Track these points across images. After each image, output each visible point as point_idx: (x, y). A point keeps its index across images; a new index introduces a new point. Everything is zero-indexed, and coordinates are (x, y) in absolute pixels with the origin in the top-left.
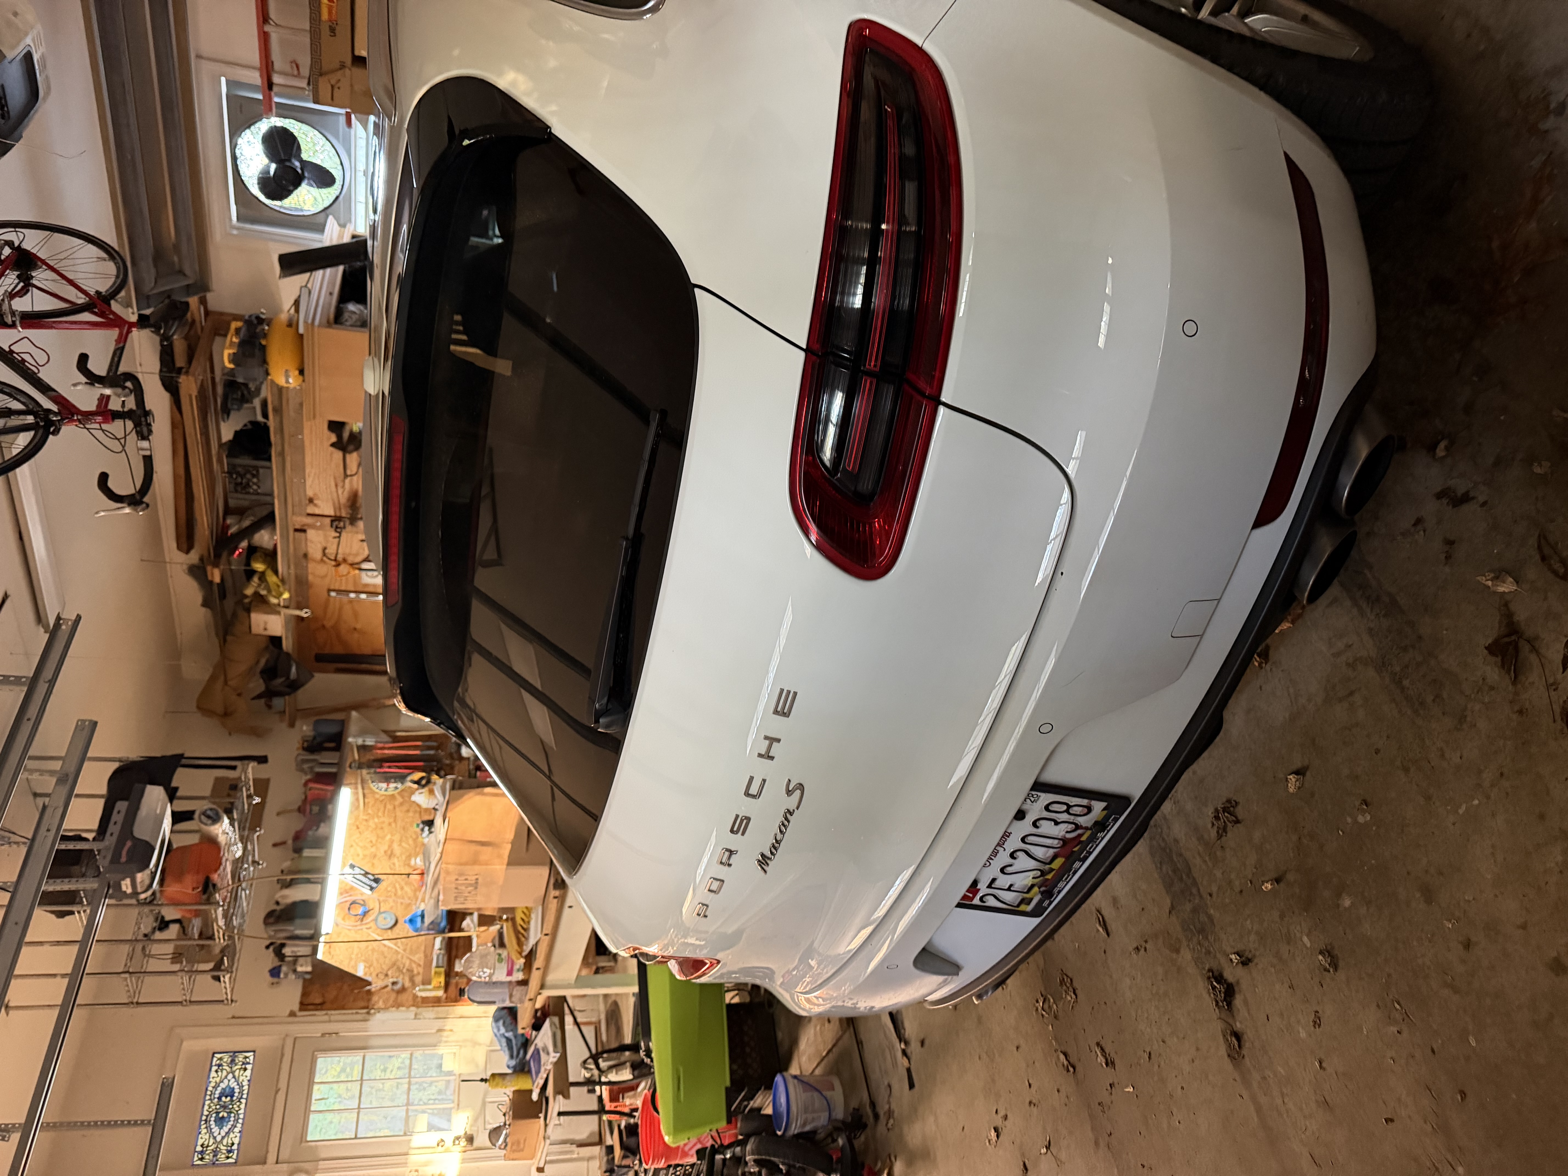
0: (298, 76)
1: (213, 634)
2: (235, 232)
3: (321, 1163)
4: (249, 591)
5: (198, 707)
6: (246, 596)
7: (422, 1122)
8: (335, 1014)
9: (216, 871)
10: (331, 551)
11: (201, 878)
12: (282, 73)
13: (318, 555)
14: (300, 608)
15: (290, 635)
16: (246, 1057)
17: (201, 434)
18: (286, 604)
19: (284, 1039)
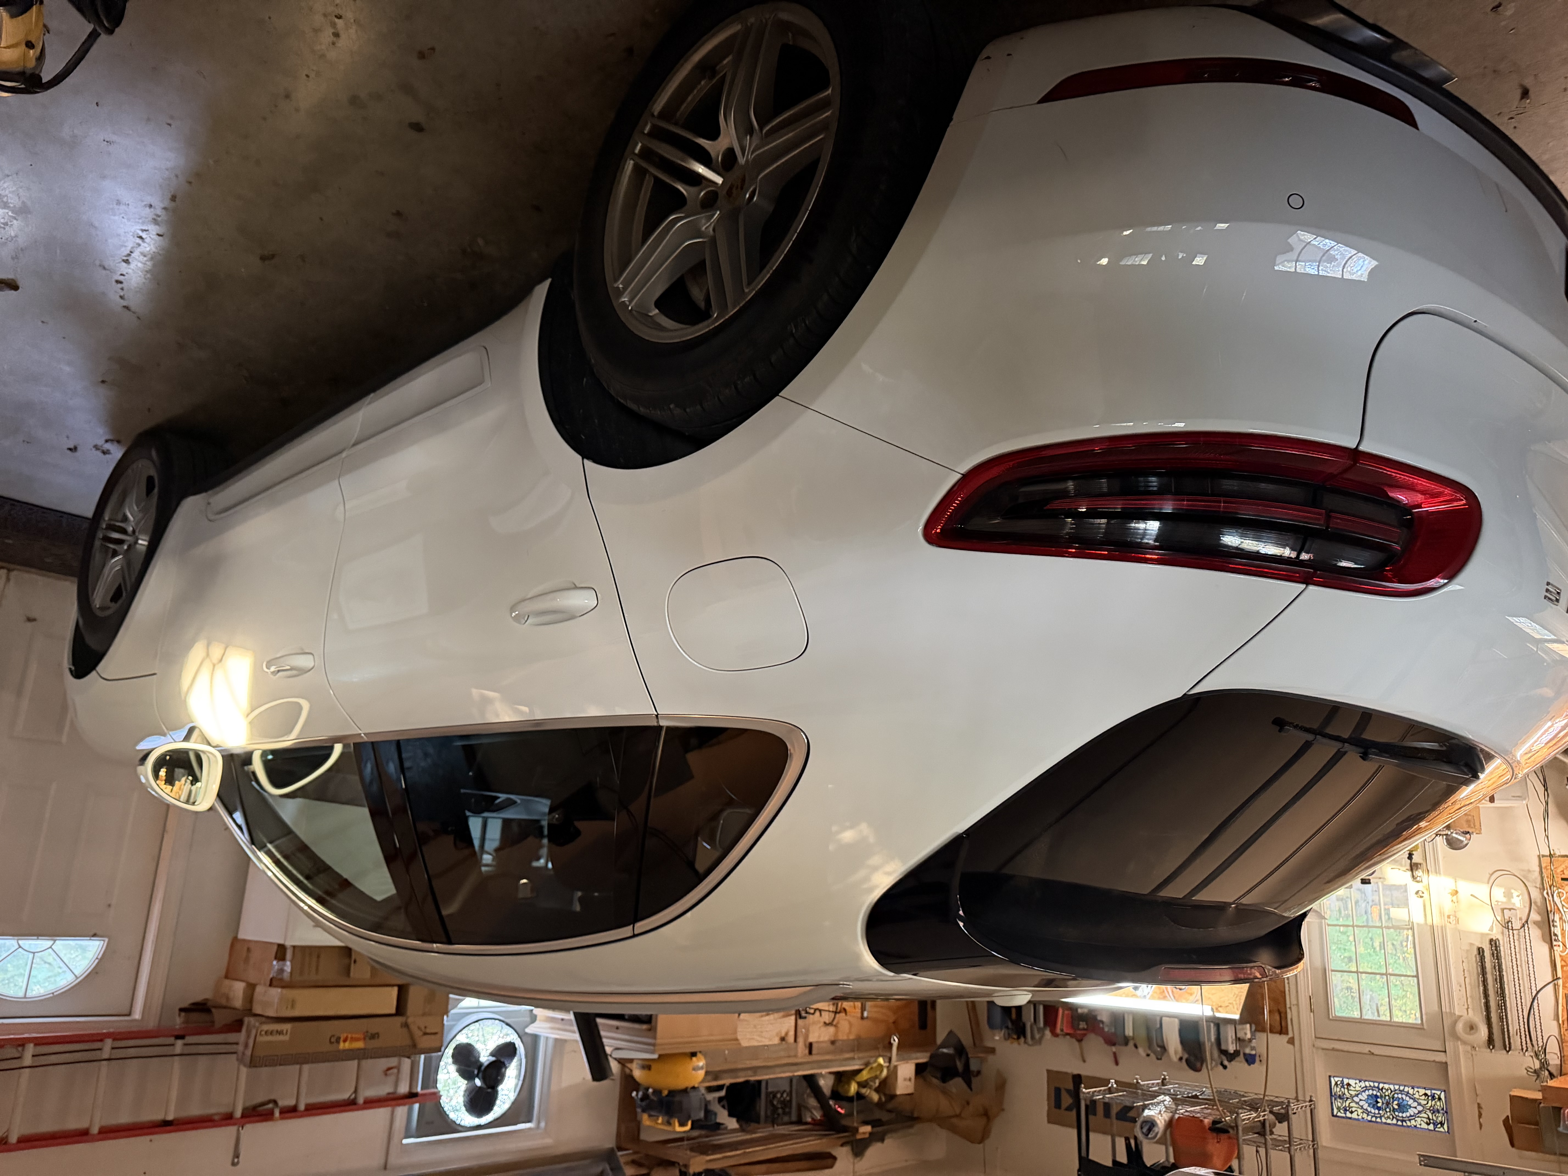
0: (398, 1068)
1: (912, 1131)
2: (543, 1125)
3: (1444, 1009)
4: (875, 1097)
5: (980, 1143)
6: (880, 1099)
7: (1400, 914)
8: (1290, 1000)
9: (1202, 1121)
10: (827, 1017)
11: (1211, 1136)
12: (396, 1084)
13: (832, 1029)
14: (891, 1045)
15: (914, 1055)
16: (1336, 1084)
17: (737, 1150)
18: (887, 1060)
19: (1317, 1048)
